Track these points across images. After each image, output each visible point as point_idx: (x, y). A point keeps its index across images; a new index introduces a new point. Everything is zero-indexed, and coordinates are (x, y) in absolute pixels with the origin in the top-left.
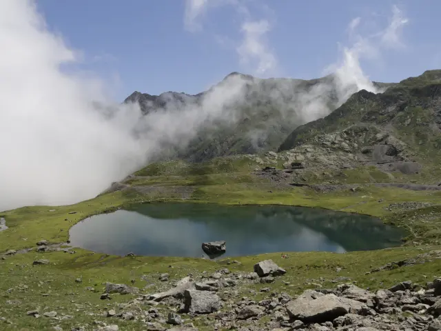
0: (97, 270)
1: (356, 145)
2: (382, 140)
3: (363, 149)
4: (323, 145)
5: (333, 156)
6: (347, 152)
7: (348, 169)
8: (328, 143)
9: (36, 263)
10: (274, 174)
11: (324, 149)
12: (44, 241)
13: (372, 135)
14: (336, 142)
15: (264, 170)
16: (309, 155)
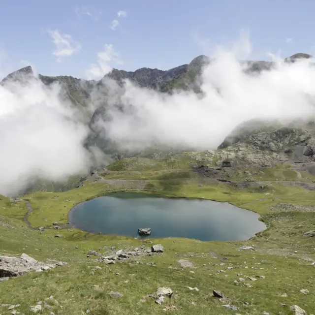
0: (85, 242)
1: (281, 145)
2: (304, 141)
3: (286, 149)
4: (255, 144)
5: (259, 155)
6: (272, 151)
7: (268, 167)
8: (259, 143)
9: (56, 237)
10: (207, 171)
11: (255, 147)
12: (56, 222)
13: (297, 137)
14: (266, 141)
15: (200, 168)
16: (240, 153)
